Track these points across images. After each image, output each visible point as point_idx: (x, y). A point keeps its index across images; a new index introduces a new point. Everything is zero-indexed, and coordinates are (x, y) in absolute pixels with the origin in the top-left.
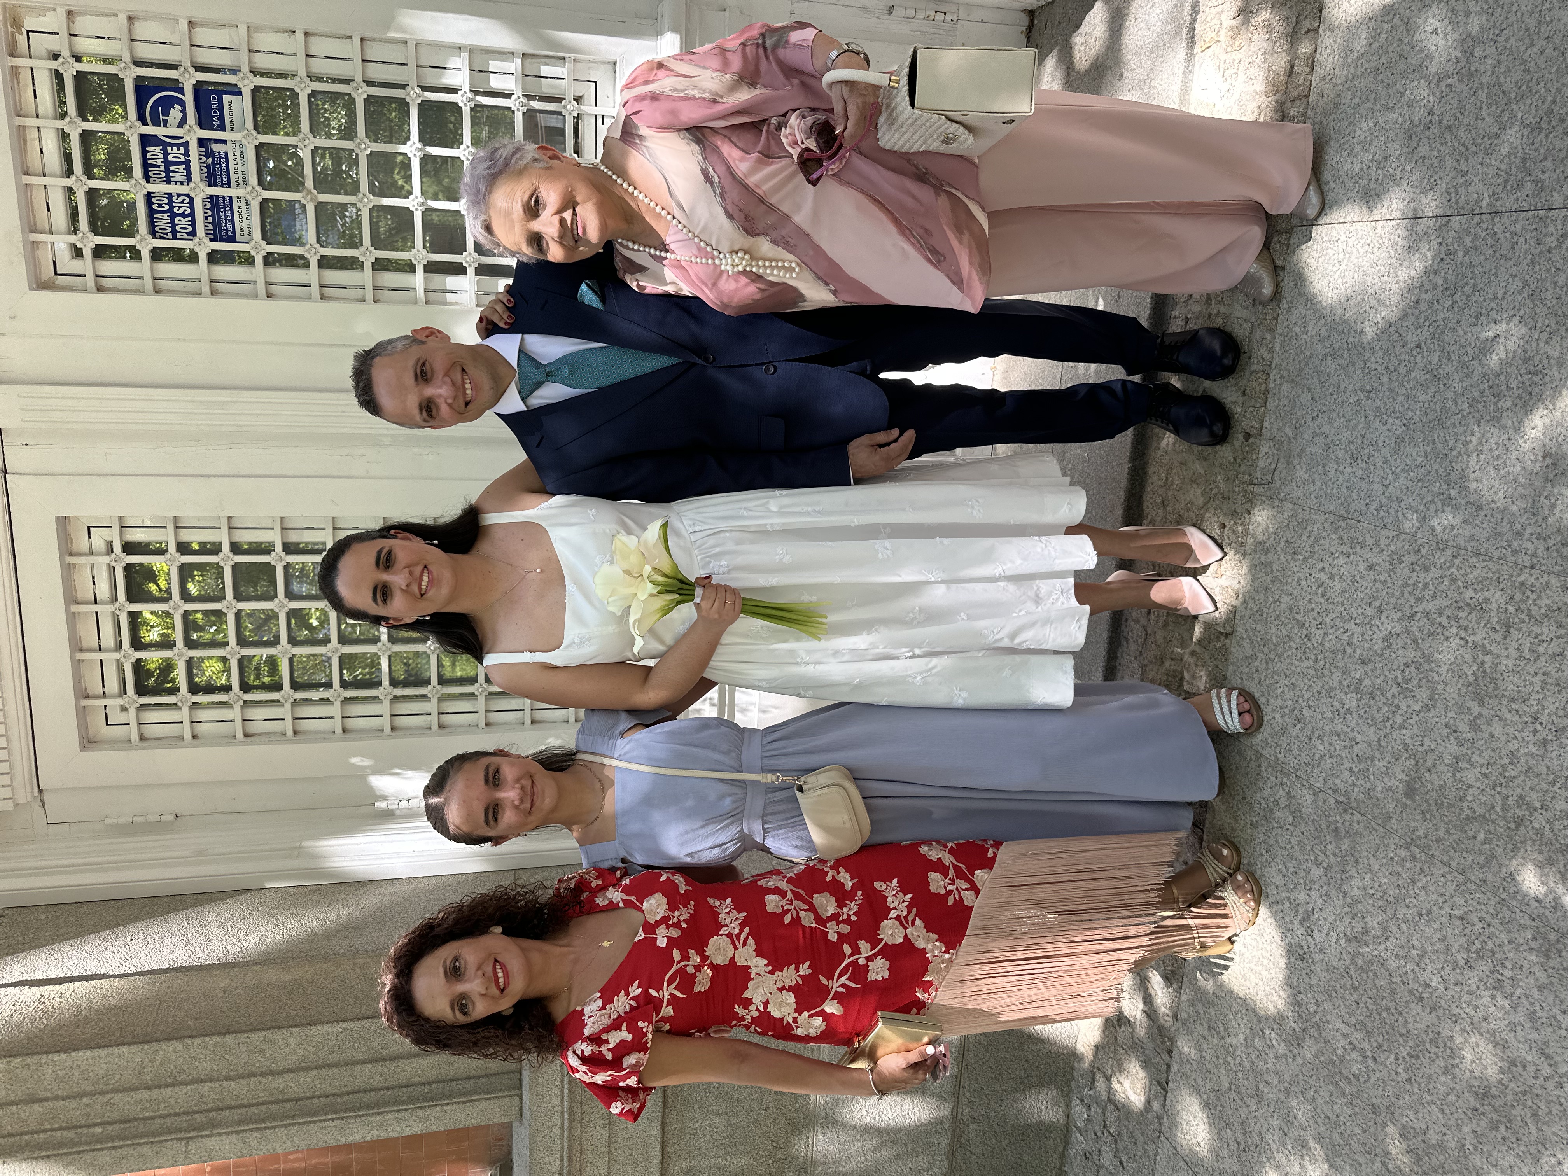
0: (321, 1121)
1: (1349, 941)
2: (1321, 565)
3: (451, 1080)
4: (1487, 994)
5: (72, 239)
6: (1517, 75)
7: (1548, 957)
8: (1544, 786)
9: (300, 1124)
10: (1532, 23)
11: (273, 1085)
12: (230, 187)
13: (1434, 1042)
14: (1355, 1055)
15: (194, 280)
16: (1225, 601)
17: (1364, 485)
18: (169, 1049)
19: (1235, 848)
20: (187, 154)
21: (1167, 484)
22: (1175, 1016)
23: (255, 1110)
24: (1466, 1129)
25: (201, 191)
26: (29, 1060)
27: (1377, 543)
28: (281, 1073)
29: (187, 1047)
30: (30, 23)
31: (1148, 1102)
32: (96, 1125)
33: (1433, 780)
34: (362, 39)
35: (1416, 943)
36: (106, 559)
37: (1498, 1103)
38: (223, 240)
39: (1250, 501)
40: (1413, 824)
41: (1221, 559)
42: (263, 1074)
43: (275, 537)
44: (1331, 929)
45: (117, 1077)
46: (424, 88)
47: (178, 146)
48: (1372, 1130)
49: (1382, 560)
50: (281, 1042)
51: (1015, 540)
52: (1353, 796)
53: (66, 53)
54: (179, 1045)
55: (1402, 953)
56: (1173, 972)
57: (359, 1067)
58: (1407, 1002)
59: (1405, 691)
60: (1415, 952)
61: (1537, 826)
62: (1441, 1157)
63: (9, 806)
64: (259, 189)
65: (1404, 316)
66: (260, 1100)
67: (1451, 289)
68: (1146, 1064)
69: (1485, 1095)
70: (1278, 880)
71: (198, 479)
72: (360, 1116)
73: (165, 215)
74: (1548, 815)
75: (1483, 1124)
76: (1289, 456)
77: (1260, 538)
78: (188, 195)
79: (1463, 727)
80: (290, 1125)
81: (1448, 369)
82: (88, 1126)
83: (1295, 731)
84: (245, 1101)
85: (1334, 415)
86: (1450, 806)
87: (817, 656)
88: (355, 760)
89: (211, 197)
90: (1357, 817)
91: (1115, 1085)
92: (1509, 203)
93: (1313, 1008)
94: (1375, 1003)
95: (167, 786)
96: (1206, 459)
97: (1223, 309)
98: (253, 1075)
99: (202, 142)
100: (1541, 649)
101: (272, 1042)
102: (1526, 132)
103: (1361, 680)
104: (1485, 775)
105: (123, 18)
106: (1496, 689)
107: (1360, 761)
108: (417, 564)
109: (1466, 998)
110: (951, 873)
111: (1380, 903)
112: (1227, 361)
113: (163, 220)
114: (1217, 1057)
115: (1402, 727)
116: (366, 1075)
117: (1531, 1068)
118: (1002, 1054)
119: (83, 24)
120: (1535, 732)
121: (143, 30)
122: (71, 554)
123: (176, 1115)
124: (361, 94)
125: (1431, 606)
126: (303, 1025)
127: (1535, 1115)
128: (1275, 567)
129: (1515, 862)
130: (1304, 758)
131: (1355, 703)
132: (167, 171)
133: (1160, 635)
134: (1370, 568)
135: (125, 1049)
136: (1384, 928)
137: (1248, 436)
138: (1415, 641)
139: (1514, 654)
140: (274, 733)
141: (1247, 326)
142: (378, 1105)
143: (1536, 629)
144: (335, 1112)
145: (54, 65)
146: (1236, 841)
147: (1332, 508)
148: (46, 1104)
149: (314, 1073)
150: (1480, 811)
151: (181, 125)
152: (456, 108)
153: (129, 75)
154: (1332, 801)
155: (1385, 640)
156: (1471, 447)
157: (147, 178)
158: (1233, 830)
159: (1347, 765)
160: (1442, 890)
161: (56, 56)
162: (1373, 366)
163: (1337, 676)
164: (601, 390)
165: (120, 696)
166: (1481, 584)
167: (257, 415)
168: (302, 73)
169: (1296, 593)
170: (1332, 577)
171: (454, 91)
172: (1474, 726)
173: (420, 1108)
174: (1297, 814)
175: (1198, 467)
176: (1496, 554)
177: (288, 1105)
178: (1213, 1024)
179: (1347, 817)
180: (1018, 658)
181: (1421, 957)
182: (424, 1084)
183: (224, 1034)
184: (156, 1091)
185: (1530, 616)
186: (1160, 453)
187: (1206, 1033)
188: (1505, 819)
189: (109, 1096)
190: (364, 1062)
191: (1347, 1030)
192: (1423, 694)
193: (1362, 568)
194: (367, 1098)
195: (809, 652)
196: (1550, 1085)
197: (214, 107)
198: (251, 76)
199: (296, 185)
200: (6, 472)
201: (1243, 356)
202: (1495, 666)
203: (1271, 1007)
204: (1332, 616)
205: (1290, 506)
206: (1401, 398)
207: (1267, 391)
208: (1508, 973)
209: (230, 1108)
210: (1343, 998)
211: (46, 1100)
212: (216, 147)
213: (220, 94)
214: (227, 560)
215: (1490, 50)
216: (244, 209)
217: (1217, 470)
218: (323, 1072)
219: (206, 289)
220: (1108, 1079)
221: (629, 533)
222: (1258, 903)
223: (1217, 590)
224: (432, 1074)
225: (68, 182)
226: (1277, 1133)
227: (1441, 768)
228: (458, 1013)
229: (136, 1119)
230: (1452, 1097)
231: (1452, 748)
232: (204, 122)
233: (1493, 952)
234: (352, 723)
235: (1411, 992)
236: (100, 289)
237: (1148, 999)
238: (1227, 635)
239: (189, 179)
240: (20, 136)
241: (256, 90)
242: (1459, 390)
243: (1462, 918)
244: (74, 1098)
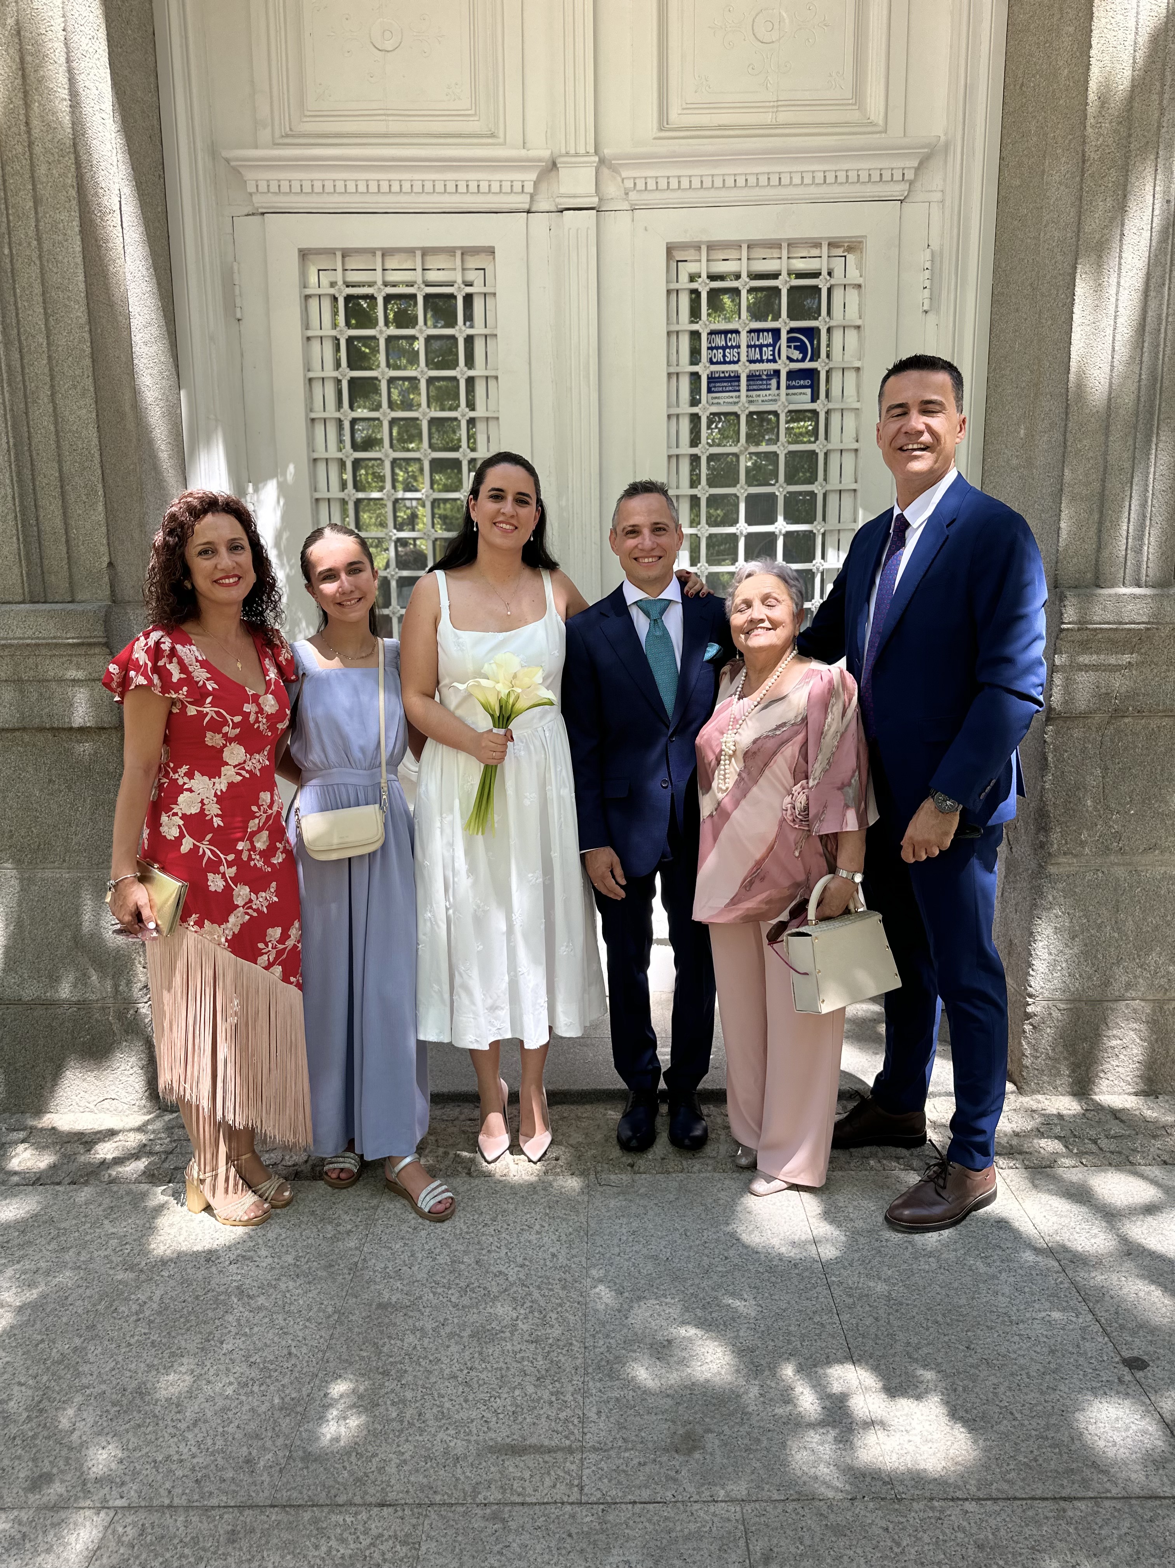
0: (7, 432)
1: (238, 1288)
2: (546, 1225)
3: (40, 543)
4: (232, 1379)
5: (704, 275)
6: (921, 1283)
7: (281, 1409)
8: (420, 1383)
9: (5, 415)
10: (956, 1285)
11: (42, 395)
12: (748, 390)
13: (173, 1354)
14: (135, 1307)
15: (678, 361)
16: (497, 1168)
17: (615, 1241)
18: (79, 313)
19: (288, 1203)
20: (768, 361)
21: (579, 1118)
22: (110, 1182)
23: (20, 378)
24: (104, 1387)
25: (743, 369)
26: (74, 203)
27: (573, 1256)
28: (53, 401)
29: (81, 327)
30: (850, 257)
31: (16, 1173)
32: (10, 249)
33: (399, 1318)
34: (855, 490)
35: (256, 1329)
36: (459, 281)
37: (138, 1401)
38: (709, 383)
39: (583, 1174)
40: (357, 1312)
41: (530, 1161)
42: (52, 387)
43: (480, 412)
44: (243, 1275)
45: (55, 270)
46: (824, 535)
47: (773, 355)
48: (70, 1329)
49: (562, 1260)
50: (82, 403)
51: (545, 981)
52: (365, 1272)
53: (833, 281)
54: (84, 320)
55: (242, 1322)
56: (153, 1175)
57: (56, 466)
58: (201, 1333)
59: (463, 1291)
60: (247, 1330)
61: (387, 1384)
62: (69, 1376)
63: (251, 188)
64: (747, 412)
65: (745, 1247)
66: (27, 383)
67: (771, 1270)
68: (53, 1167)
69: (141, 1393)
70: (271, 1235)
71: (527, 355)
72: (10, 466)
73: (723, 343)
74: (398, 1389)
75: (114, 1396)
76: (623, 1193)
77: (555, 1184)
78: (739, 360)
79: (448, 1329)
80: (5, 407)
81: (715, 1277)
82: (10, 244)
83: (404, 1227)
84: (27, 371)
85: (663, 1216)
86: (382, 1332)
87: (448, 830)
88: (291, 468)
89: (739, 377)
90: (349, 1278)
91: (21, 1147)
92: (837, 1292)
93: (165, 1274)
94: (189, 1313)
95: (268, 315)
96: (606, 1141)
97: (722, 1137)
98: (52, 378)
99: (777, 373)
100: (526, 1363)
101: (83, 395)
102: (886, 1293)
103: (463, 1263)
104: (415, 1348)
105: (858, 322)
106: (486, 1343)
107: (396, 1272)
108: (518, 521)
109: (222, 1367)
110: (281, 947)
111: (280, 1303)
112: (687, 1141)
113: (720, 341)
114: (86, 1216)
115: (434, 1294)
116: (48, 472)
117: (179, 1416)
118: (41, 1042)
119: (852, 296)
120: (461, 1370)
121: (852, 335)
122: (462, 254)
123: (17, 315)
124: (817, 488)
125: (536, 1294)
126: (98, 421)
127: (139, 1426)
128: (535, 1197)
129: (351, 1377)
130: (384, 1238)
131: (442, 1261)
132: (755, 346)
133: (456, 1130)
134: (553, 1255)
135: (81, 278)
136: (260, 1309)
137: (632, 1166)
138: (506, 1290)
139: (517, 1348)
140: (312, 402)
141: (714, 1154)
142: (20, 481)
143: (540, 1358)
144: (15, 445)
145: (824, 272)
146: (294, 1202)
147: (592, 1225)
148: (33, 212)
149: (52, 428)
150: (385, 1349)
151: (788, 358)
152: (810, 558)
153: (820, 323)
154: (356, 1259)
155: (500, 1272)
156: (663, 1299)
157: (751, 331)
158: (303, 1200)
159: (390, 1265)
160: (309, 1338)
161: (830, 274)
162: (705, 1234)
163: (459, 1247)
164: (645, 657)
165: (345, 282)
166: (563, 1321)
167: (580, 403)
168: (830, 447)
169: (519, 1212)
170: (538, 1233)
171: (823, 557)
172: (451, 1336)
173: (16, 517)
174: (335, 1239)
175: (599, 1137)
176: (589, 1326)
177: (22, 406)
178: (116, 1209)
179: (346, 1271)
180: (447, 996)
181: (245, 1334)
182: (37, 520)
183: (92, 357)
184: (40, 299)
185: (548, 1352)
186: (602, 1110)
187: (105, 1206)
188: (385, 1364)
189: (38, 262)
190: (60, 471)
191: (156, 1298)
192: (466, 1301)
193: (551, 1250)
194: (27, 472)
195: (452, 823)
196: (171, 1430)
197: (802, 382)
198: (826, 409)
199: (752, 439)
200: (528, 212)
201: (690, 1155)
202: (504, 1339)
203: (152, 1246)
204: (508, 1237)
205: (586, 1199)
206: (686, 1254)
207: (669, 1173)
208: (256, 1388)
209: (22, 358)
210: (184, 1292)
211: (36, 213)
212: (774, 382)
213: (810, 387)
214: (461, 372)
215: (934, 1266)
216: (731, 400)
217: (600, 1149)
218: (53, 437)
219: (673, 370)
220: (23, 1142)
221: (545, 679)
222: (246, 1224)
223: (504, 1163)
224: (46, 527)
225: (744, 275)
226: (33, 1267)
227: (410, 1321)
228: (200, 548)
229: (14, 281)
230: (128, 1374)
231: (429, 1326)
232: (791, 375)
233: (270, 1377)
234: (321, 467)
235: (211, 1333)
236: (669, 292)
237: (118, 1161)
238: (469, 1174)
239: (751, 362)
240: (775, 245)
241: (815, 413)
242: (702, 1286)
243: (290, 1354)
244: (37, 235)
